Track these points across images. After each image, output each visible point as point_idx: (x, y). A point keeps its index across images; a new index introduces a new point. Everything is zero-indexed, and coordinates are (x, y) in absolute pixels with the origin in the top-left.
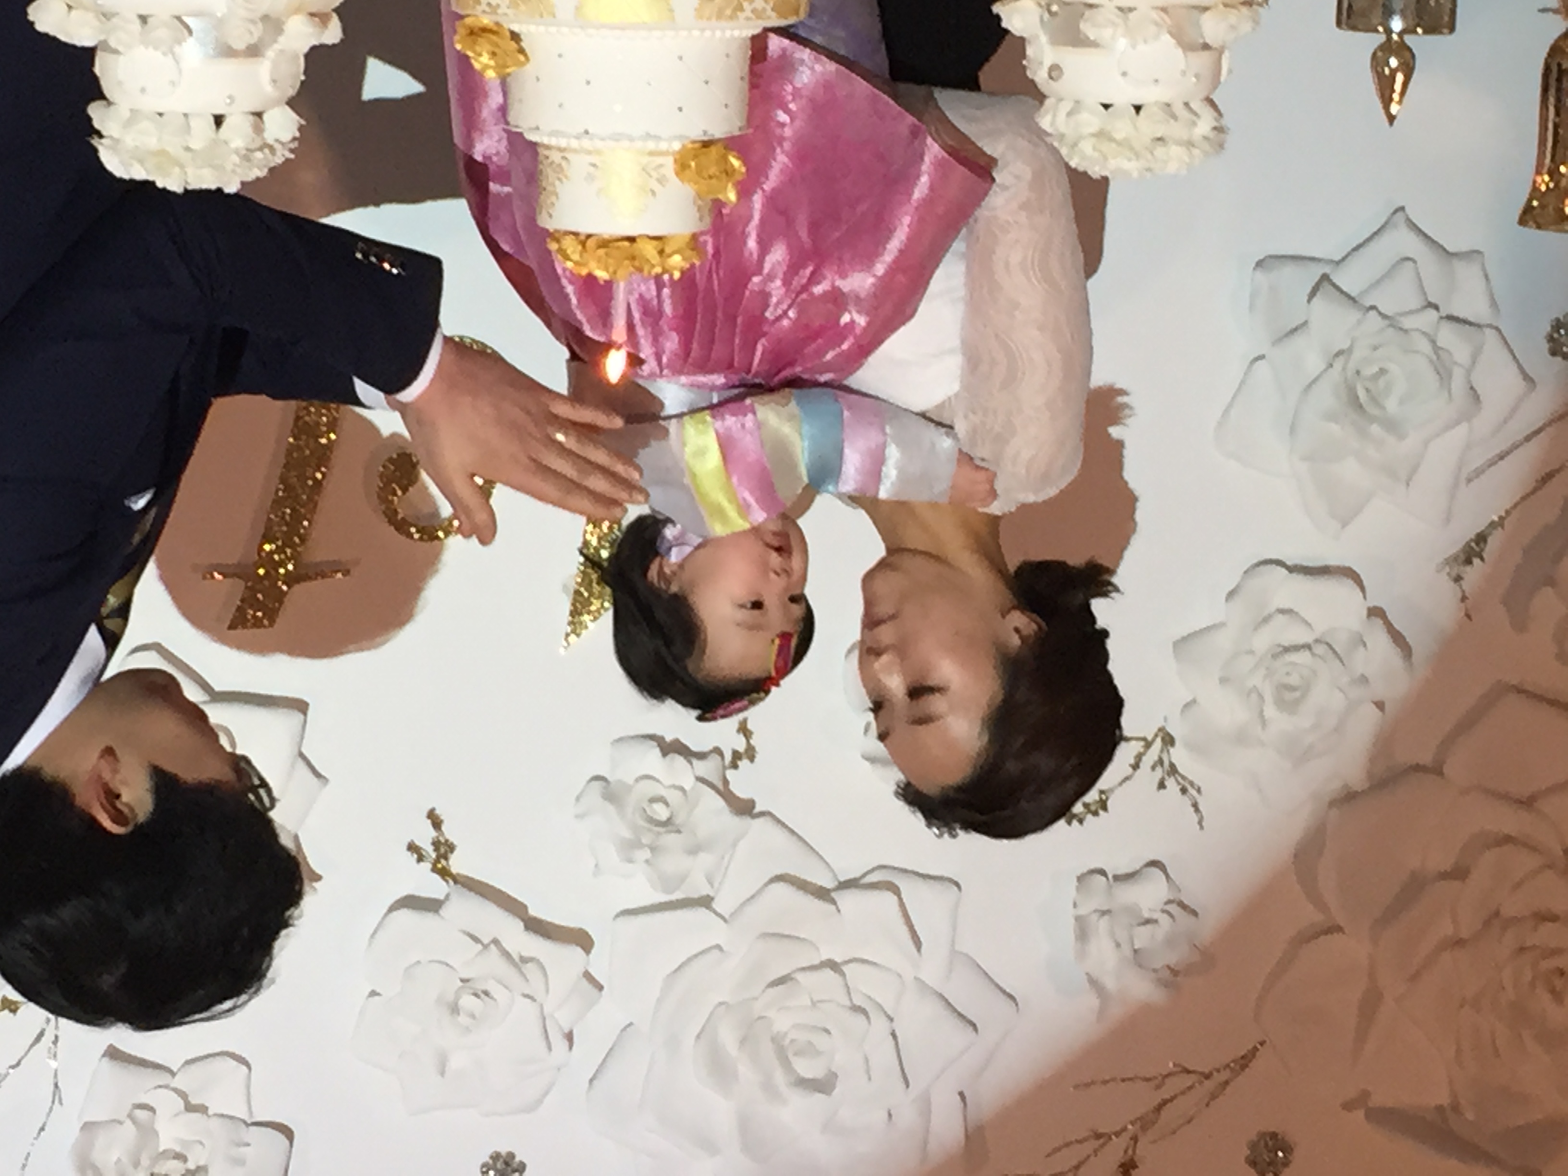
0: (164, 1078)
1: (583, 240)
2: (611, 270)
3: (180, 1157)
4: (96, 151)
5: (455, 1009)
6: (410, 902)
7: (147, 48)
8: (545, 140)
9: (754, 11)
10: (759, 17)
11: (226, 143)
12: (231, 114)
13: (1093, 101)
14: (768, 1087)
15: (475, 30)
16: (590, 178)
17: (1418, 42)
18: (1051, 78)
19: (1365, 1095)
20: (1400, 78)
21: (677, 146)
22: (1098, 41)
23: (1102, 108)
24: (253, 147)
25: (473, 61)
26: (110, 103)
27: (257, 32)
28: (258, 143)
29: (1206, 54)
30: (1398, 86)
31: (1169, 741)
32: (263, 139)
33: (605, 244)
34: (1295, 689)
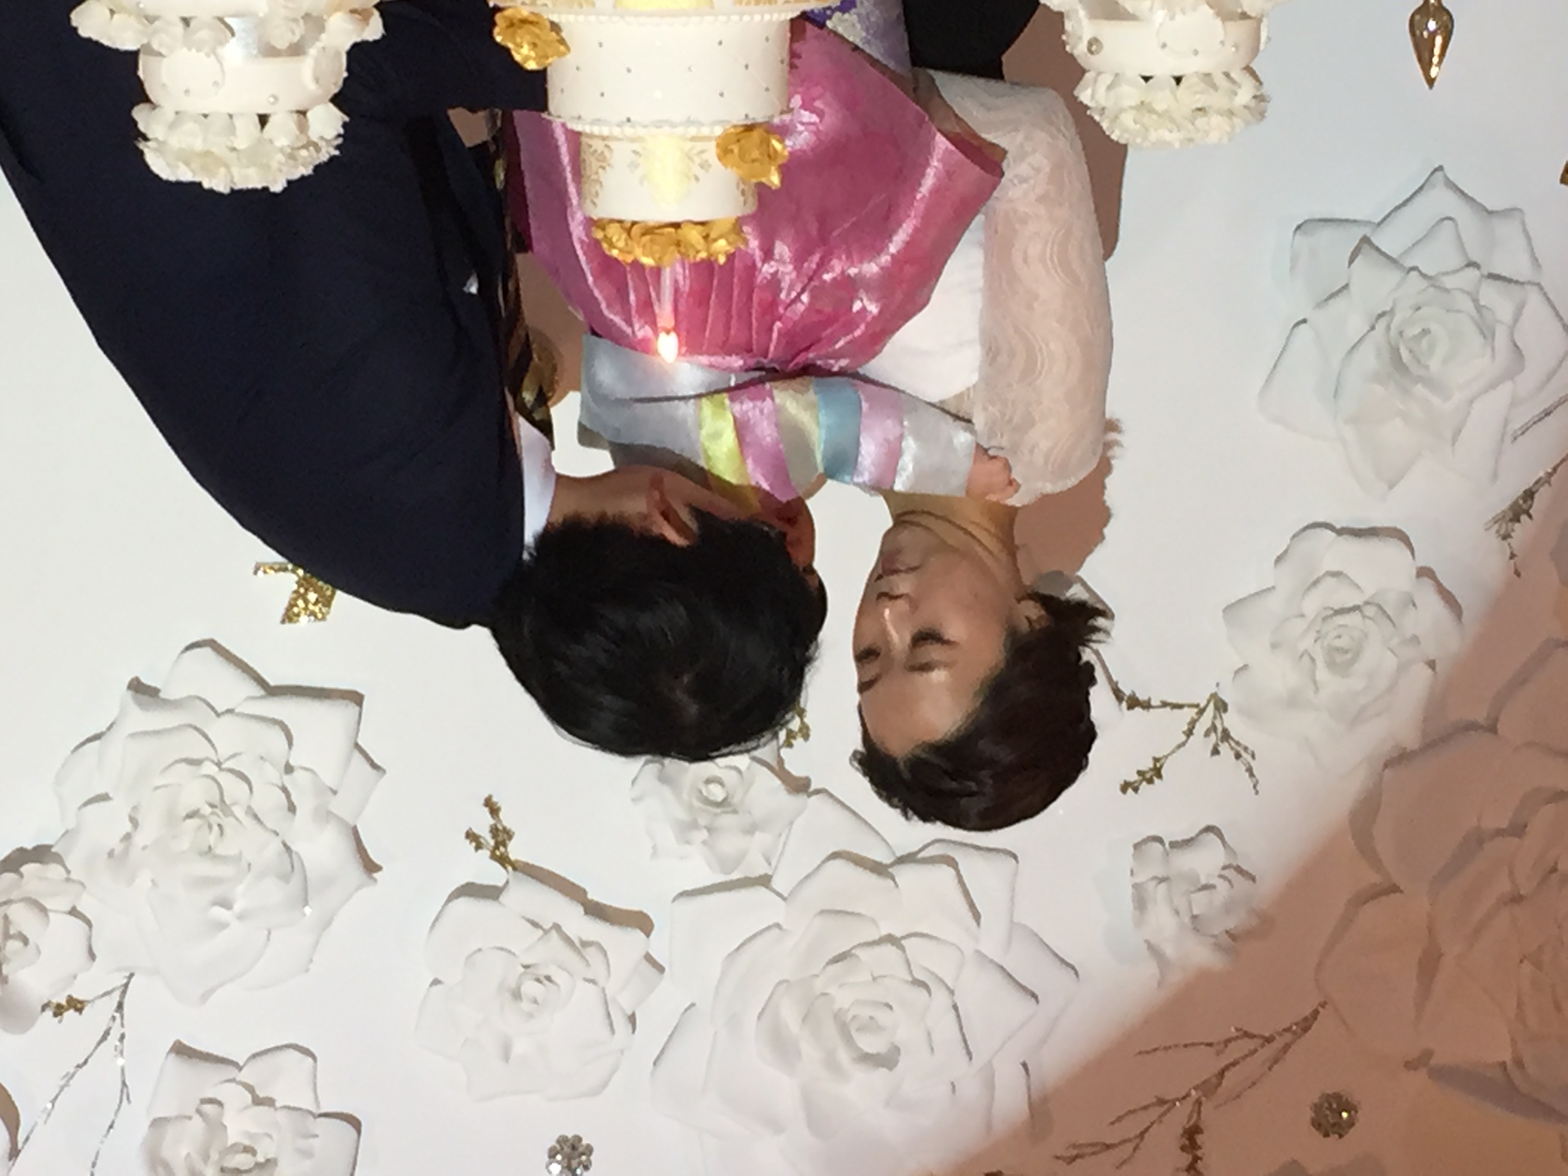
0: (232, 1072)
1: (628, 227)
2: (657, 256)
3: (249, 1150)
4: (142, 153)
5: (517, 995)
6: (470, 890)
7: (190, 49)
8: (587, 129)
11: (271, 141)
12: (275, 113)
13: (1134, 72)
14: (831, 1064)
15: (515, 21)
16: (633, 166)
18: (1090, 51)
19: (1428, 1054)
20: (1439, 40)
21: (718, 131)
22: (1137, 14)
23: (1142, 81)
24: (297, 145)
26: (154, 106)
27: (299, 30)
28: (303, 141)
29: (1245, 23)
30: (1437, 51)
31: (1221, 706)
32: (308, 137)
33: (650, 230)
34: (1346, 652)
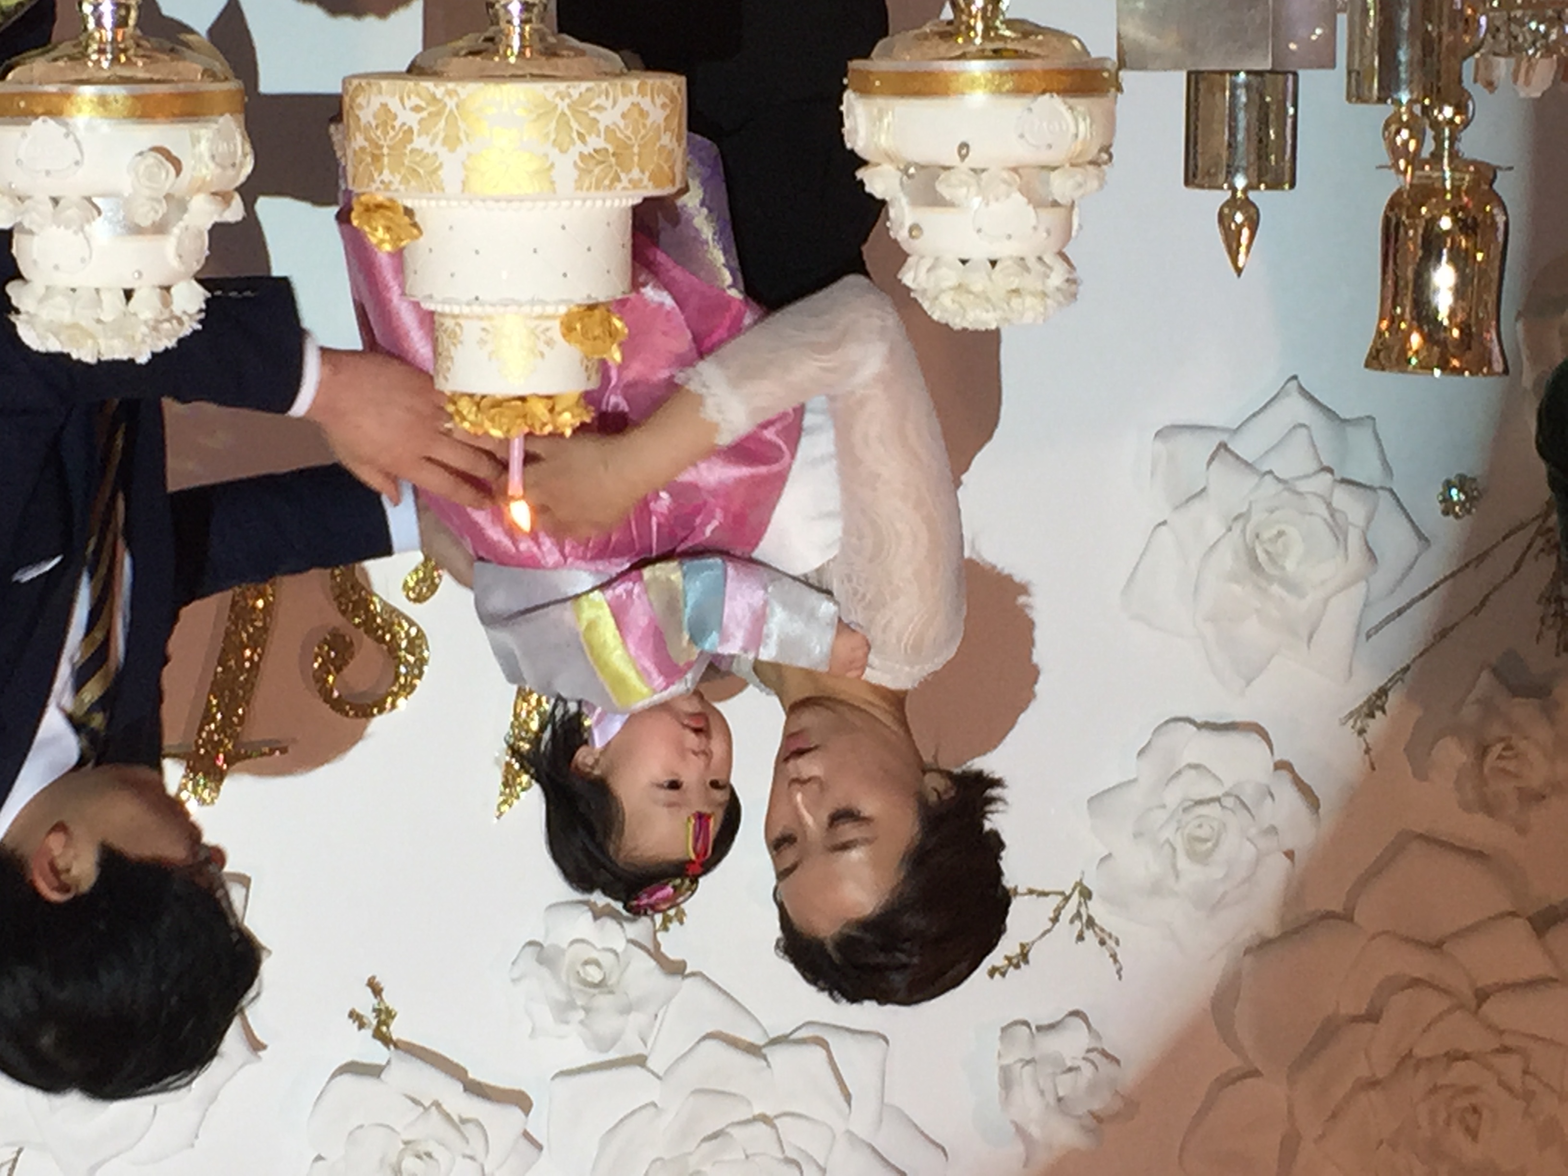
1: (478, 401)
2: (505, 428)
4: (14, 326)
6: (353, 1068)
7: (59, 227)
8: (439, 308)
9: (630, 181)
10: (635, 187)
11: (135, 314)
12: (140, 288)
13: (952, 256)
15: (371, 205)
16: (482, 342)
17: (1261, 197)
18: (911, 236)
20: (1246, 232)
21: (563, 310)
22: (954, 201)
23: (960, 264)
24: (162, 318)
25: (370, 236)
26: (27, 282)
27: (163, 208)
28: (166, 315)
29: (1057, 210)
30: (1244, 241)
31: (1087, 895)
32: (172, 311)
33: (498, 404)
34: (1206, 840)
